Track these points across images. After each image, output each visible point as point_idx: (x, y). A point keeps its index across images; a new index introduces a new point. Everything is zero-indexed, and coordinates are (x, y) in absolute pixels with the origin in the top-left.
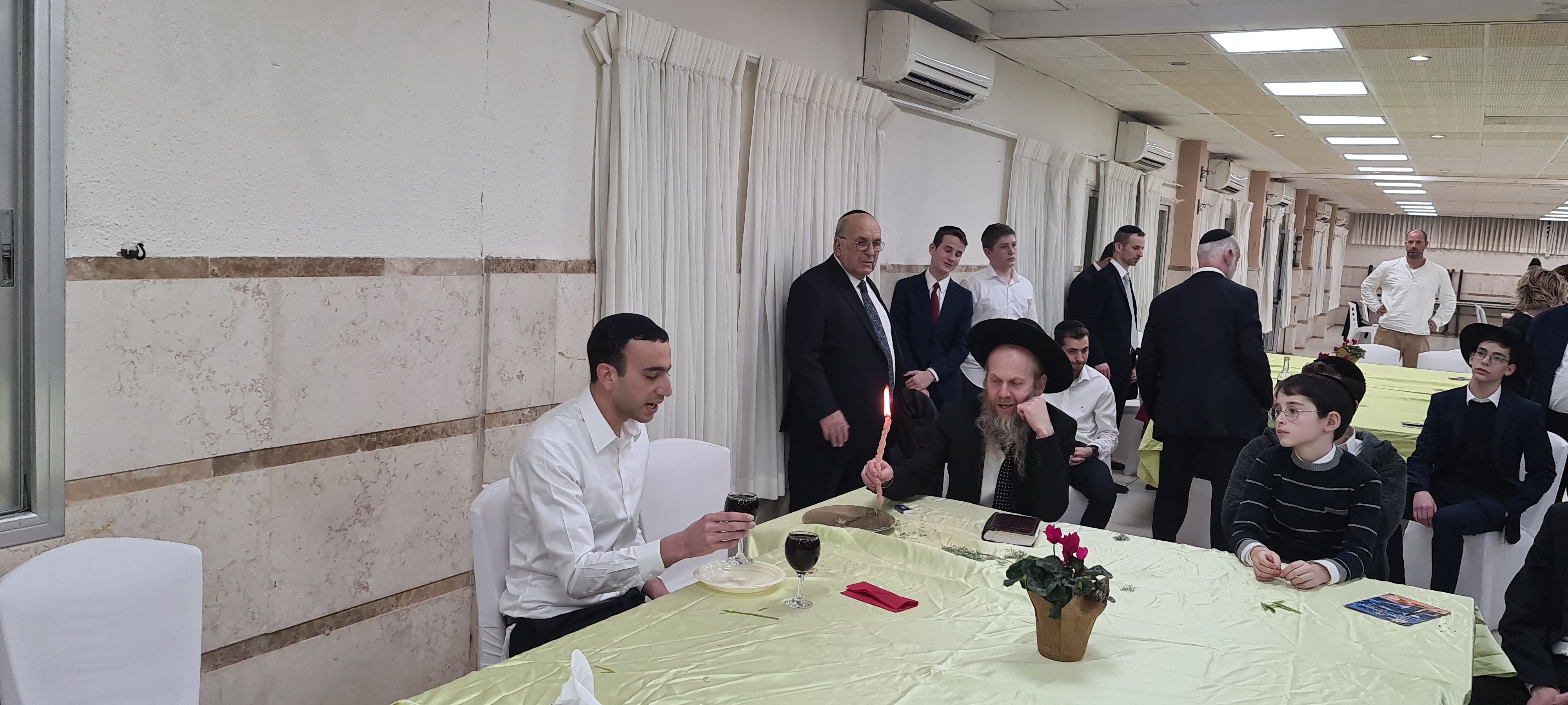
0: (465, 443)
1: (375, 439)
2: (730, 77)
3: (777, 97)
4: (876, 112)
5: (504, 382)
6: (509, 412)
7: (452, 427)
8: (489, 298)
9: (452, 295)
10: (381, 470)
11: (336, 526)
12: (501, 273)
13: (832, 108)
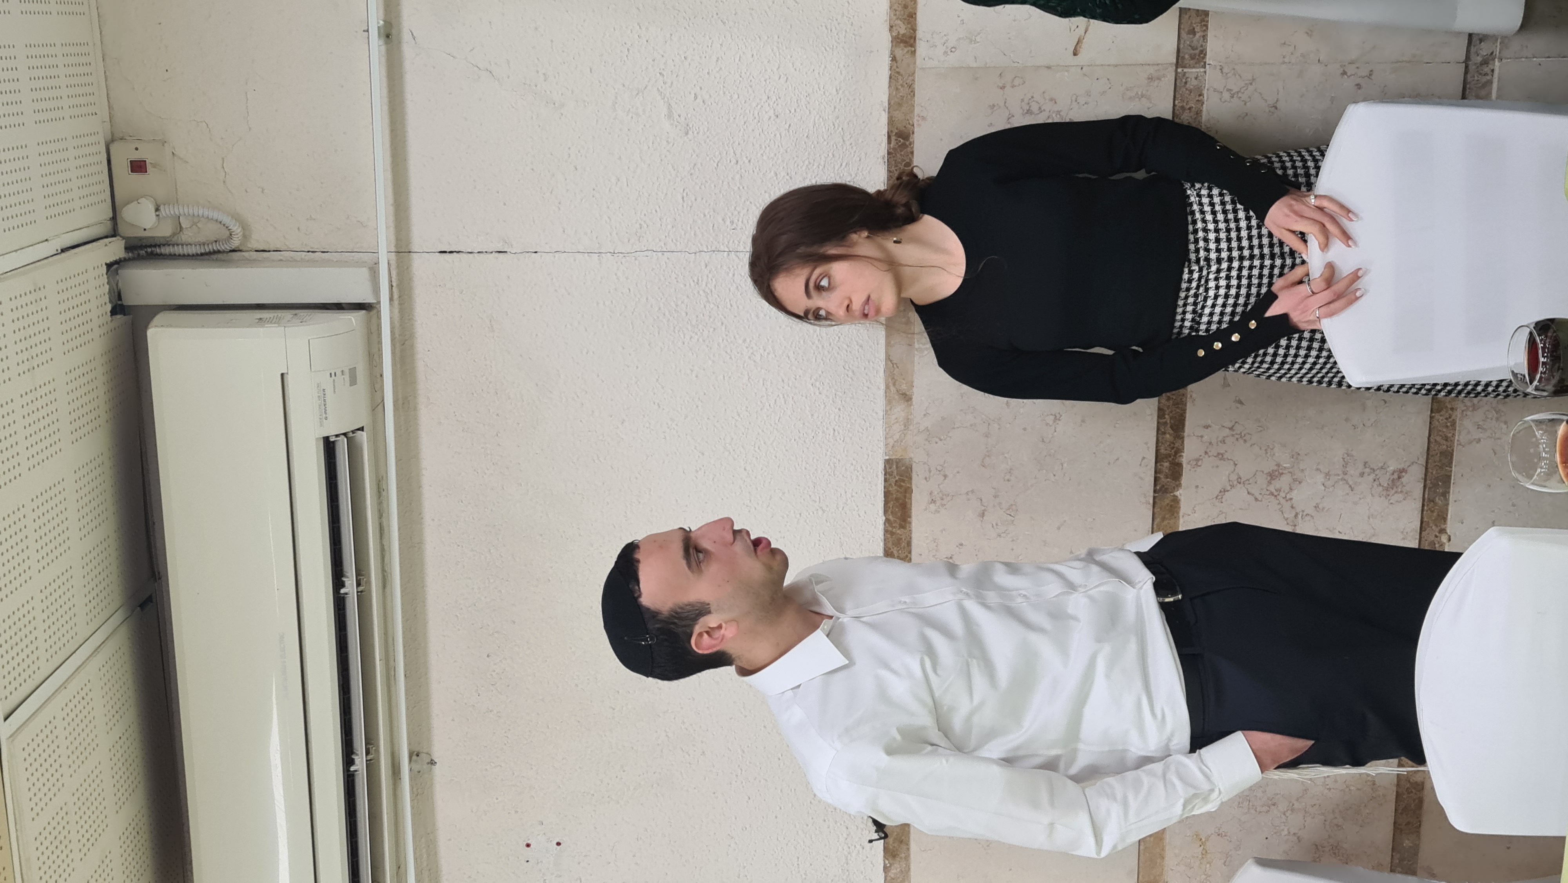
1: (1166, 465)
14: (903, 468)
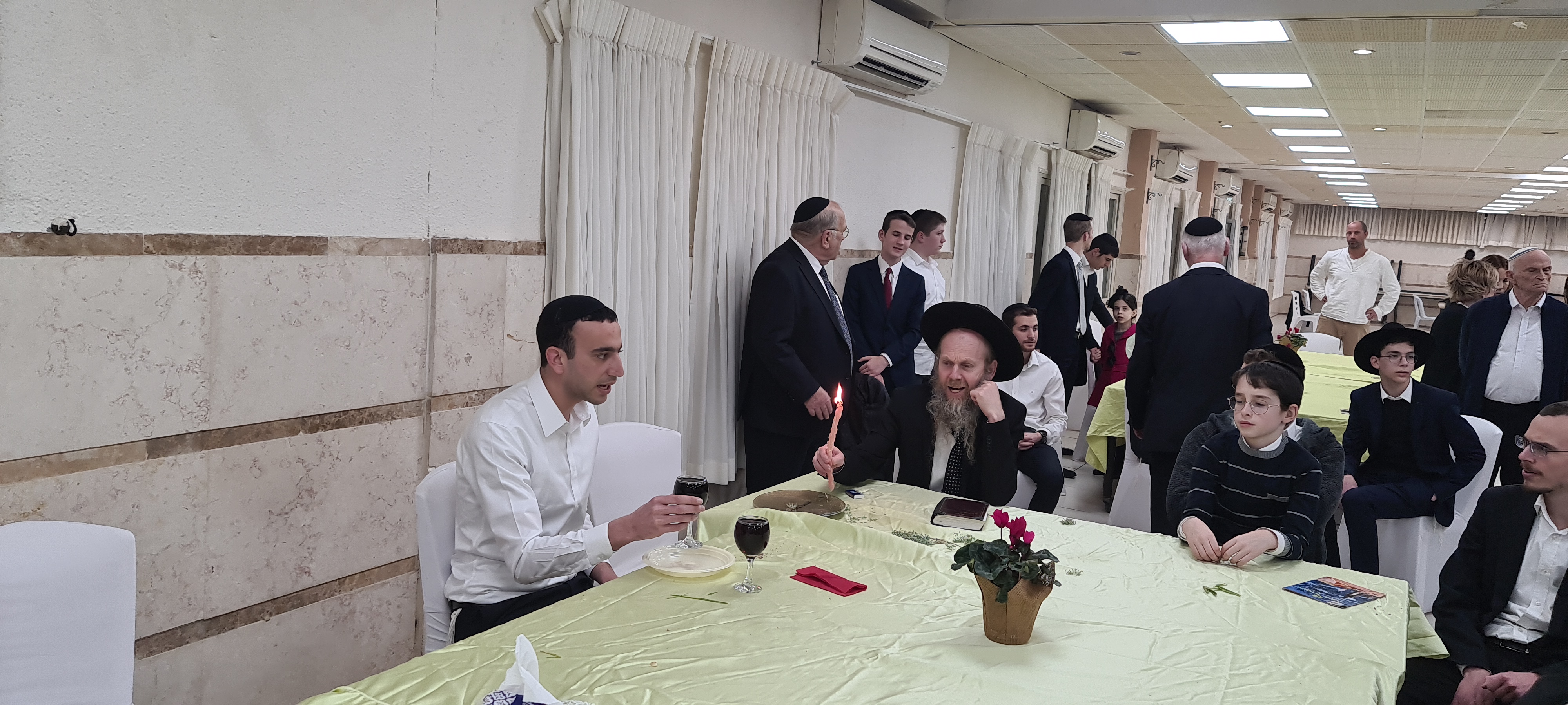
0: (410, 426)
1: (318, 421)
2: (683, 58)
3: (731, 80)
4: (830, 97)
5: (451, 365)
6: (456, 395)
7: (397, 410)
8: (435, 278)
9: (397, 275)
10: (324, 453)
11: (277, 509)
12: (448, 253)
13: (786, 90)
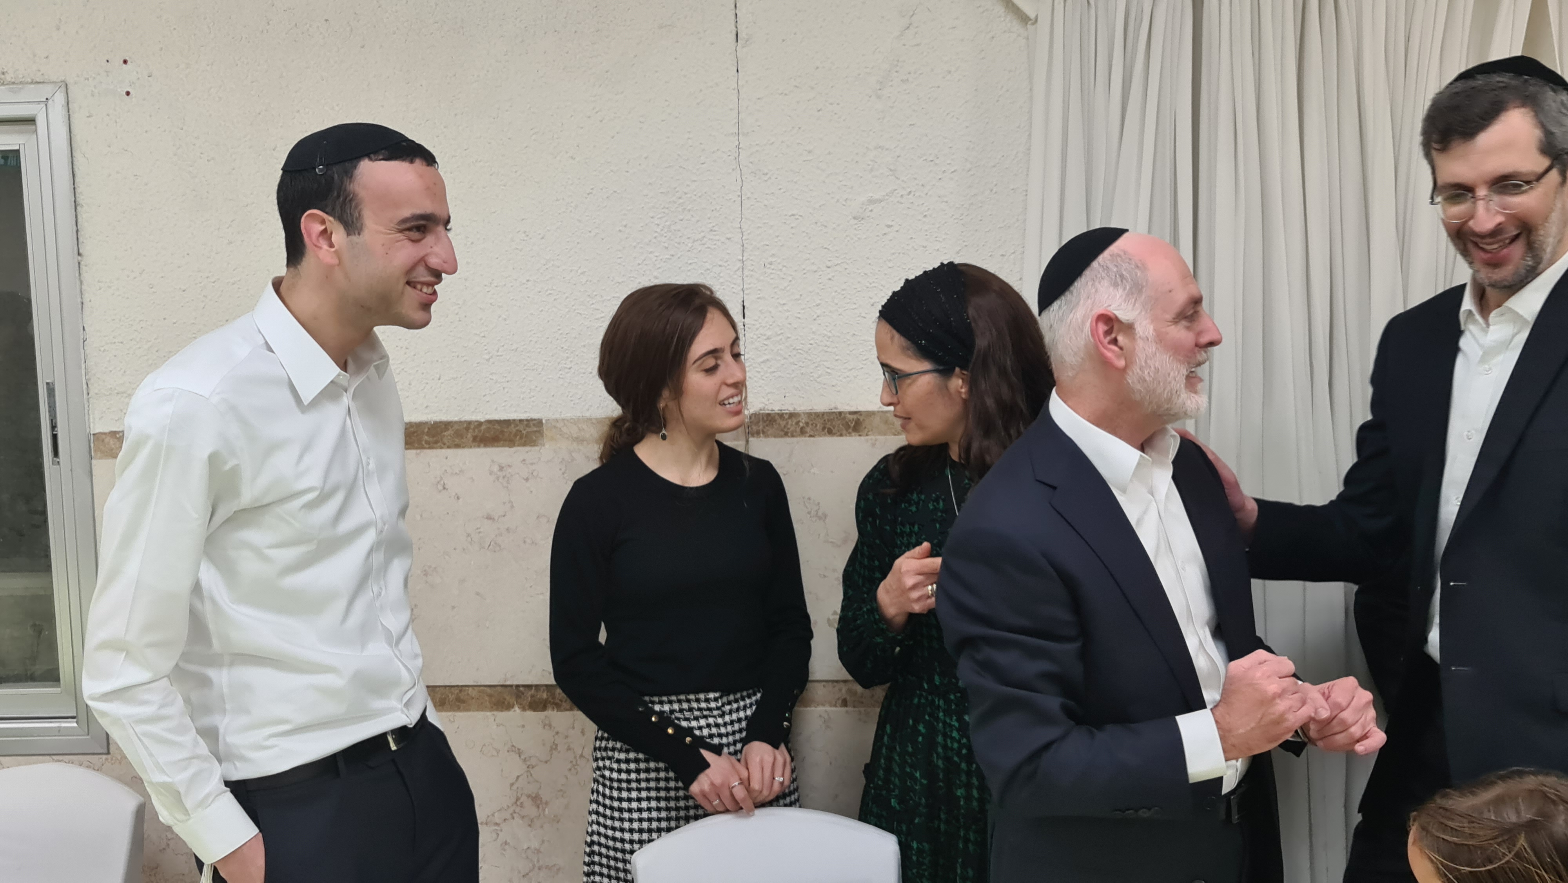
1: (545, 695)
14: (534, 438)
